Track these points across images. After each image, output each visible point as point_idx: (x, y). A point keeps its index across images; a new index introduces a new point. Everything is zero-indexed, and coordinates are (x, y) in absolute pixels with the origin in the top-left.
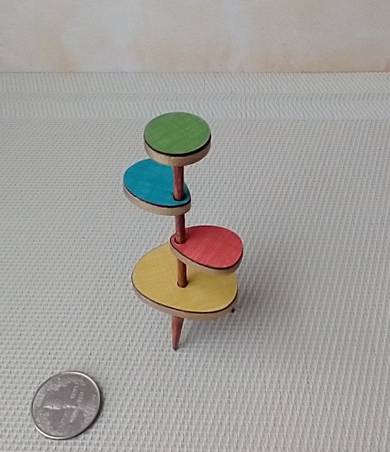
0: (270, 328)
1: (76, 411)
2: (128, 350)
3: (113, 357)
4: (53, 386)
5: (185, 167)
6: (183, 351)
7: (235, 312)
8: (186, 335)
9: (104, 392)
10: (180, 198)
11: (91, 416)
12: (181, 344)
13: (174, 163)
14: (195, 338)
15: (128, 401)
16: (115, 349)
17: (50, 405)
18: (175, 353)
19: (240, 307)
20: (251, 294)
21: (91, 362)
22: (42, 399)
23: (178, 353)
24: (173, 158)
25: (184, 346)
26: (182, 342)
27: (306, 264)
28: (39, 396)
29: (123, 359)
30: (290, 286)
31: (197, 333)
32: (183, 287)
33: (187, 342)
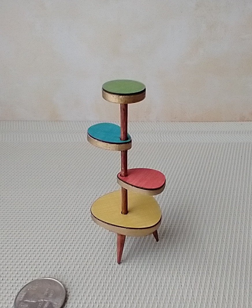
0: (183, 250)
1: (47, 303)
2: (86, 264)
3: (76, 269)
4: (32, 287)
5: (128, 105)
6: (124, 265)
7: (159, 241)
8: (126, 255)
9: (69, 291)
10: (125, 139)
11: (58, 306)
12: (122, 260)
13: (122, 101)
14: (132, 256)
15: (85, 296)
16: (77, 264)
17: (29, 300)
18: (119, 266)
19: (162, 238)
20: (169, 231)
21: (60, 272)
22: (23, 295)
23: (121, 266)
24: (121, 97)
25: (125, 261)
26: (123, 259)
27: (203, 214)
28: (21, 294)
29: (83, 270)
30: (194, 226)
31: (134, 254)
32: (125, 214)
33: (127, 259)
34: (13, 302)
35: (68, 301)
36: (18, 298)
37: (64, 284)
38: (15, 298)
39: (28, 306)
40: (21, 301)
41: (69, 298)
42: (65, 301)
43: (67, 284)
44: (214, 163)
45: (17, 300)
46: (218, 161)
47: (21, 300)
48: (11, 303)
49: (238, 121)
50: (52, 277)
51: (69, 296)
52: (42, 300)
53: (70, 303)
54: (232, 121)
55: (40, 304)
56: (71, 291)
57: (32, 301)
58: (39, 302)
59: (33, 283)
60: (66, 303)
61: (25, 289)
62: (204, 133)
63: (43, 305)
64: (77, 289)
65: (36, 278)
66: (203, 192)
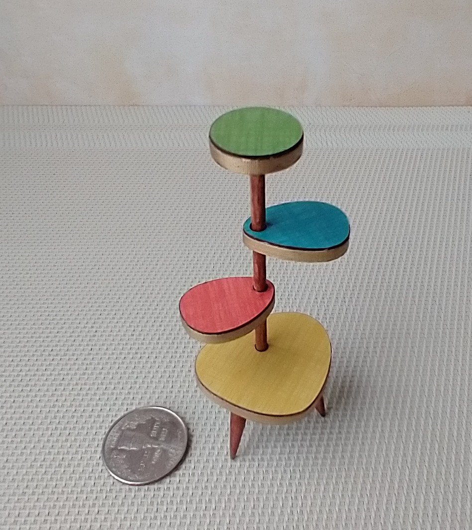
1: (158, 451)
4: (129, 424)
9: (191, 427)
17: (126, 446)
21: (174, 395)
22: (115, 439)
28: (112, 436)
34: (100, 449)
35: (193, 446)
36: (107, 443)
37: (183, 415)
38: (101, 443)
39: (126, 457)
40: (113, 449)
41: (194, 439)
42: (188, 447)
43: (188, 416)
44: (423, 188)
45: (106, 447)
46: (430, 183)
47: (112, 447)
48: (96, 452)
49: (462, 106)
50: (159, 405)
51: (192, 436)
52: (149, 446)
53: (195, 449)
54: (451, 105)
55: (146, 452)
56: (195, 427)
57: (131, 449)
58: (144, 450)
59: (129, 416)
60: (190, 450)
61: (117, 427)
62: (403, 130)
63: (152, 454)
64: (205, 424)
65: (134, 408)
66: (407, 243)
